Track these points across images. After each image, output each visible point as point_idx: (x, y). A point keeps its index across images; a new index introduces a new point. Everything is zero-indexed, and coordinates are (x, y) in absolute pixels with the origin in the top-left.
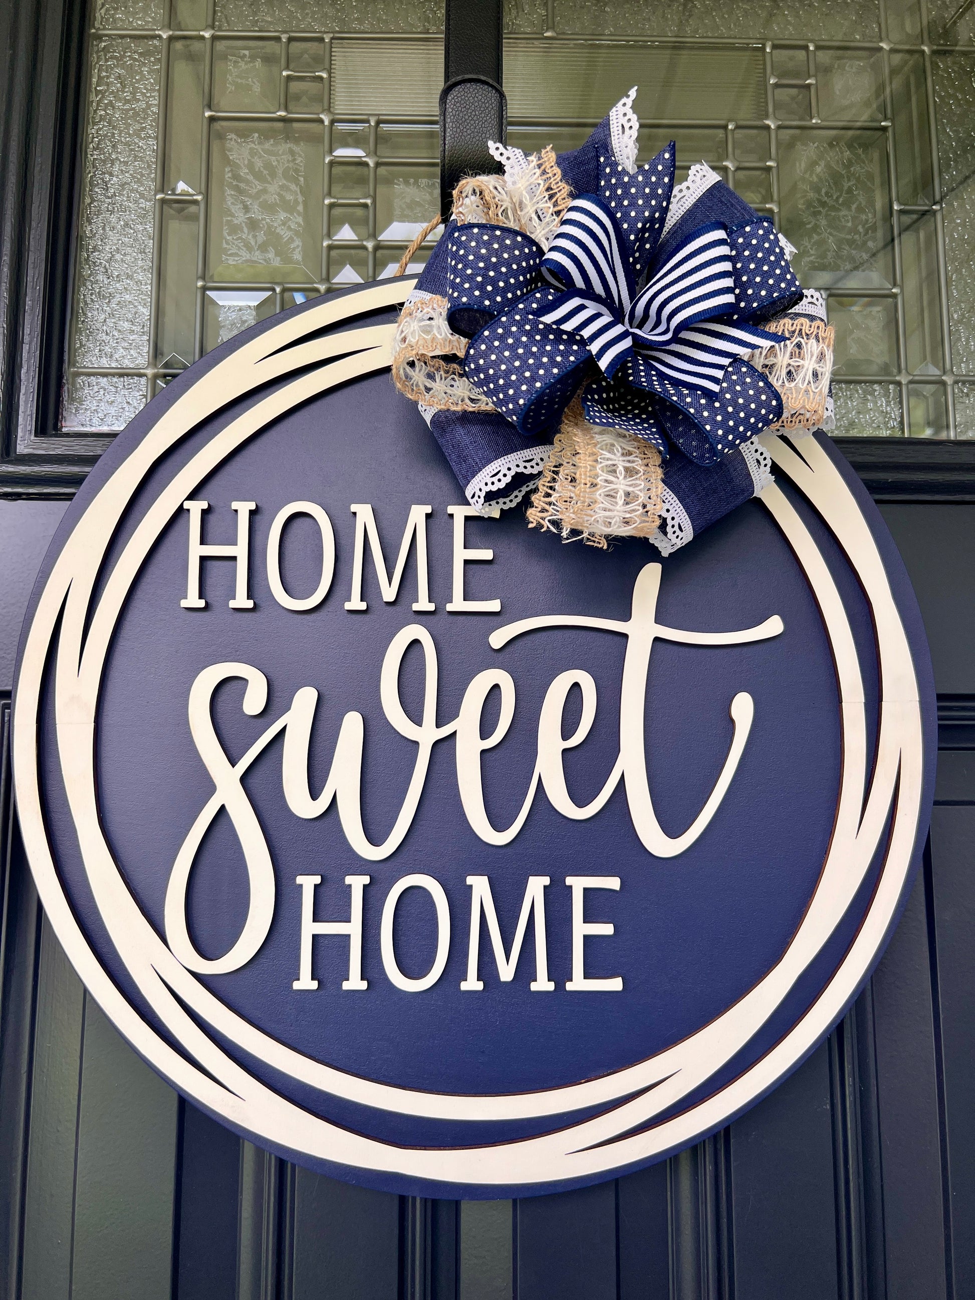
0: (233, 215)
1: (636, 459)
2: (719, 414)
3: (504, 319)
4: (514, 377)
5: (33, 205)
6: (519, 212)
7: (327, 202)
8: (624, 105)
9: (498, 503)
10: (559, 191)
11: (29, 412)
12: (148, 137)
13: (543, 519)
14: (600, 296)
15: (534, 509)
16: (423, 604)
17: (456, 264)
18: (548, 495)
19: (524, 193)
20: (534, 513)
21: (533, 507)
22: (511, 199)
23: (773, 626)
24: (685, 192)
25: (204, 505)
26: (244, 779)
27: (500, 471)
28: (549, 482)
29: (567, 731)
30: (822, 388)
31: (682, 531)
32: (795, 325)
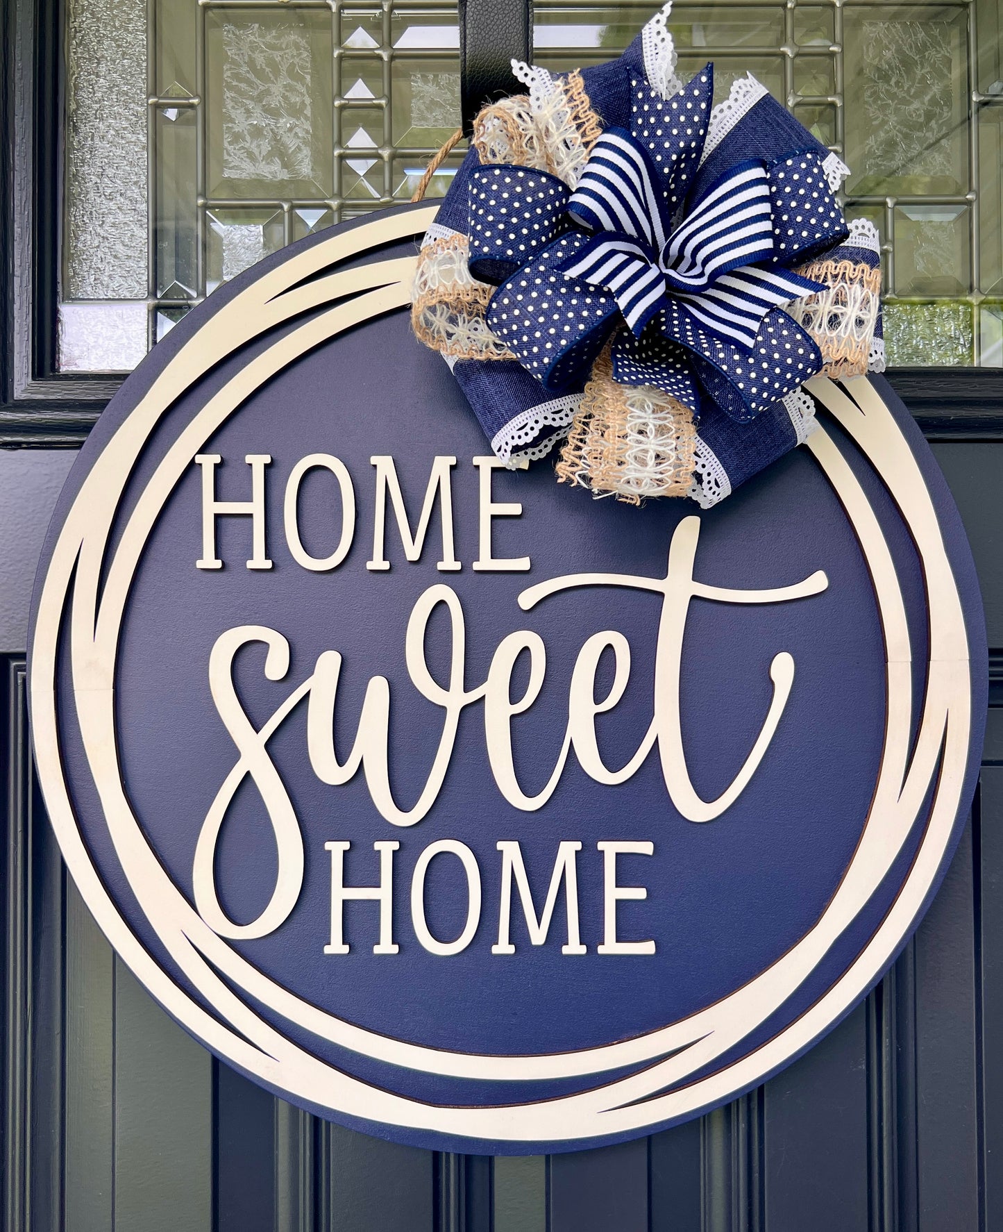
0: (232, 121)
1: (668, 415)
2: (753, 371)
3: (527, 270)
4: (538, 334)
5: (16, 117)
6: (545, 141)
7: (337, 103)
8: (658, 21)
9: (526, 453)
10: (588, 120)
11: (24, 354)
12: (137, 30)
13: (573, 473)
14: (631, 236)
15: (563, 463)
16: (449, 562)
17: (477, 209)
18: (578, 448)
19: (550, 120)
20: (563, 467)
21: (562, 460)
22: (537, 125)
23: (817, 582)
24: (726, 112)
25: (217, 459)
26: (268, 746)
27: (527, 424)
28: (579, 434)
29: (600, 694)
30: (866, 336)
31: (719, 487)
32: (838, 268)
